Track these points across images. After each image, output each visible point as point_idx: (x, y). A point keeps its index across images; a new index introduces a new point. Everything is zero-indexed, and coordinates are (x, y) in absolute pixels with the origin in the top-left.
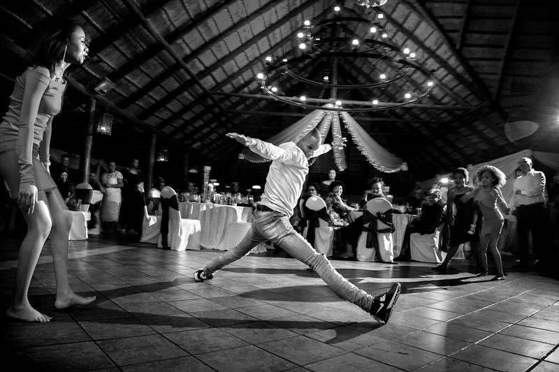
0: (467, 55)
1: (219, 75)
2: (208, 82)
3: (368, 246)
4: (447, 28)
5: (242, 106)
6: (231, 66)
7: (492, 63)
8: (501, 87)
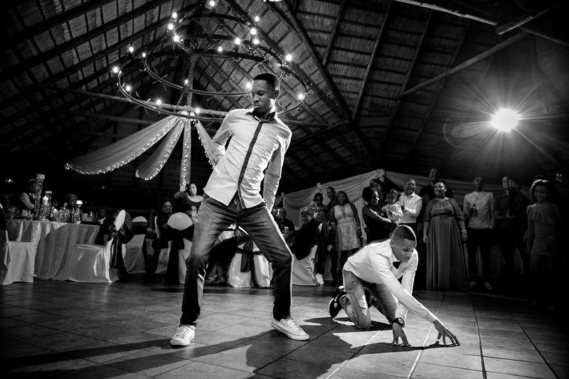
0: (332, 72)
1: (54, 64)
2: (41, 72)
3: (244, 270)
4: (315, 42)
5: (77, 107)
6: (72, 56)
7: (354, 82)
8: (360, 107)
